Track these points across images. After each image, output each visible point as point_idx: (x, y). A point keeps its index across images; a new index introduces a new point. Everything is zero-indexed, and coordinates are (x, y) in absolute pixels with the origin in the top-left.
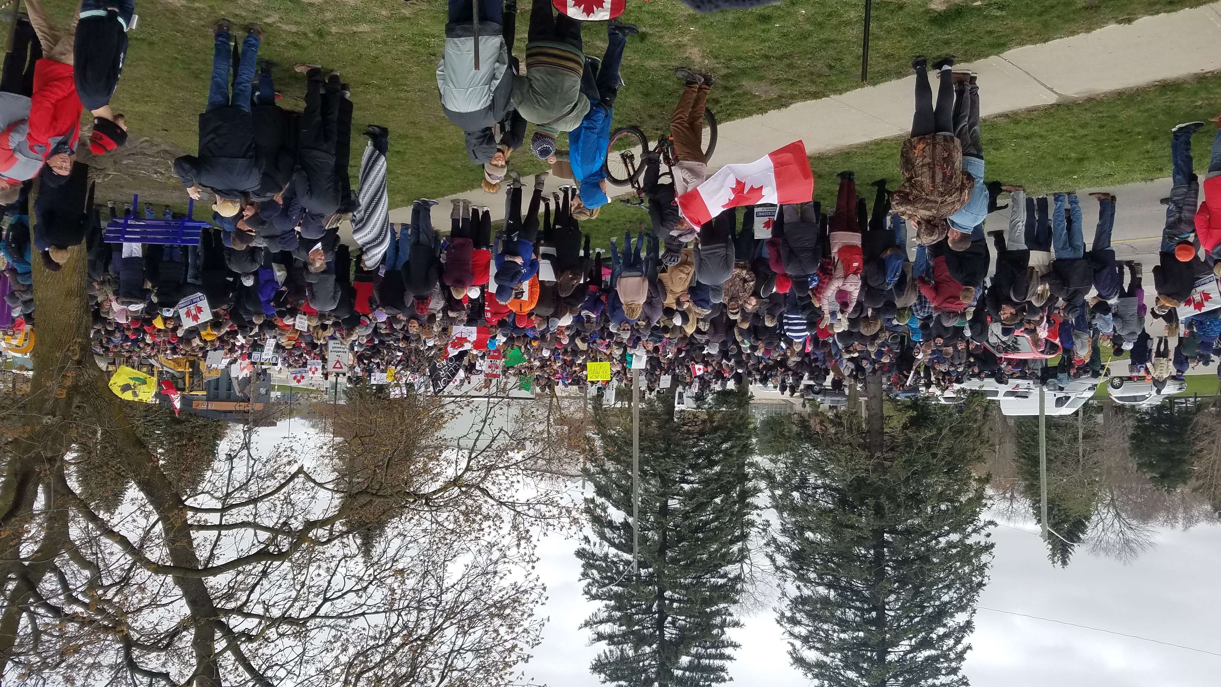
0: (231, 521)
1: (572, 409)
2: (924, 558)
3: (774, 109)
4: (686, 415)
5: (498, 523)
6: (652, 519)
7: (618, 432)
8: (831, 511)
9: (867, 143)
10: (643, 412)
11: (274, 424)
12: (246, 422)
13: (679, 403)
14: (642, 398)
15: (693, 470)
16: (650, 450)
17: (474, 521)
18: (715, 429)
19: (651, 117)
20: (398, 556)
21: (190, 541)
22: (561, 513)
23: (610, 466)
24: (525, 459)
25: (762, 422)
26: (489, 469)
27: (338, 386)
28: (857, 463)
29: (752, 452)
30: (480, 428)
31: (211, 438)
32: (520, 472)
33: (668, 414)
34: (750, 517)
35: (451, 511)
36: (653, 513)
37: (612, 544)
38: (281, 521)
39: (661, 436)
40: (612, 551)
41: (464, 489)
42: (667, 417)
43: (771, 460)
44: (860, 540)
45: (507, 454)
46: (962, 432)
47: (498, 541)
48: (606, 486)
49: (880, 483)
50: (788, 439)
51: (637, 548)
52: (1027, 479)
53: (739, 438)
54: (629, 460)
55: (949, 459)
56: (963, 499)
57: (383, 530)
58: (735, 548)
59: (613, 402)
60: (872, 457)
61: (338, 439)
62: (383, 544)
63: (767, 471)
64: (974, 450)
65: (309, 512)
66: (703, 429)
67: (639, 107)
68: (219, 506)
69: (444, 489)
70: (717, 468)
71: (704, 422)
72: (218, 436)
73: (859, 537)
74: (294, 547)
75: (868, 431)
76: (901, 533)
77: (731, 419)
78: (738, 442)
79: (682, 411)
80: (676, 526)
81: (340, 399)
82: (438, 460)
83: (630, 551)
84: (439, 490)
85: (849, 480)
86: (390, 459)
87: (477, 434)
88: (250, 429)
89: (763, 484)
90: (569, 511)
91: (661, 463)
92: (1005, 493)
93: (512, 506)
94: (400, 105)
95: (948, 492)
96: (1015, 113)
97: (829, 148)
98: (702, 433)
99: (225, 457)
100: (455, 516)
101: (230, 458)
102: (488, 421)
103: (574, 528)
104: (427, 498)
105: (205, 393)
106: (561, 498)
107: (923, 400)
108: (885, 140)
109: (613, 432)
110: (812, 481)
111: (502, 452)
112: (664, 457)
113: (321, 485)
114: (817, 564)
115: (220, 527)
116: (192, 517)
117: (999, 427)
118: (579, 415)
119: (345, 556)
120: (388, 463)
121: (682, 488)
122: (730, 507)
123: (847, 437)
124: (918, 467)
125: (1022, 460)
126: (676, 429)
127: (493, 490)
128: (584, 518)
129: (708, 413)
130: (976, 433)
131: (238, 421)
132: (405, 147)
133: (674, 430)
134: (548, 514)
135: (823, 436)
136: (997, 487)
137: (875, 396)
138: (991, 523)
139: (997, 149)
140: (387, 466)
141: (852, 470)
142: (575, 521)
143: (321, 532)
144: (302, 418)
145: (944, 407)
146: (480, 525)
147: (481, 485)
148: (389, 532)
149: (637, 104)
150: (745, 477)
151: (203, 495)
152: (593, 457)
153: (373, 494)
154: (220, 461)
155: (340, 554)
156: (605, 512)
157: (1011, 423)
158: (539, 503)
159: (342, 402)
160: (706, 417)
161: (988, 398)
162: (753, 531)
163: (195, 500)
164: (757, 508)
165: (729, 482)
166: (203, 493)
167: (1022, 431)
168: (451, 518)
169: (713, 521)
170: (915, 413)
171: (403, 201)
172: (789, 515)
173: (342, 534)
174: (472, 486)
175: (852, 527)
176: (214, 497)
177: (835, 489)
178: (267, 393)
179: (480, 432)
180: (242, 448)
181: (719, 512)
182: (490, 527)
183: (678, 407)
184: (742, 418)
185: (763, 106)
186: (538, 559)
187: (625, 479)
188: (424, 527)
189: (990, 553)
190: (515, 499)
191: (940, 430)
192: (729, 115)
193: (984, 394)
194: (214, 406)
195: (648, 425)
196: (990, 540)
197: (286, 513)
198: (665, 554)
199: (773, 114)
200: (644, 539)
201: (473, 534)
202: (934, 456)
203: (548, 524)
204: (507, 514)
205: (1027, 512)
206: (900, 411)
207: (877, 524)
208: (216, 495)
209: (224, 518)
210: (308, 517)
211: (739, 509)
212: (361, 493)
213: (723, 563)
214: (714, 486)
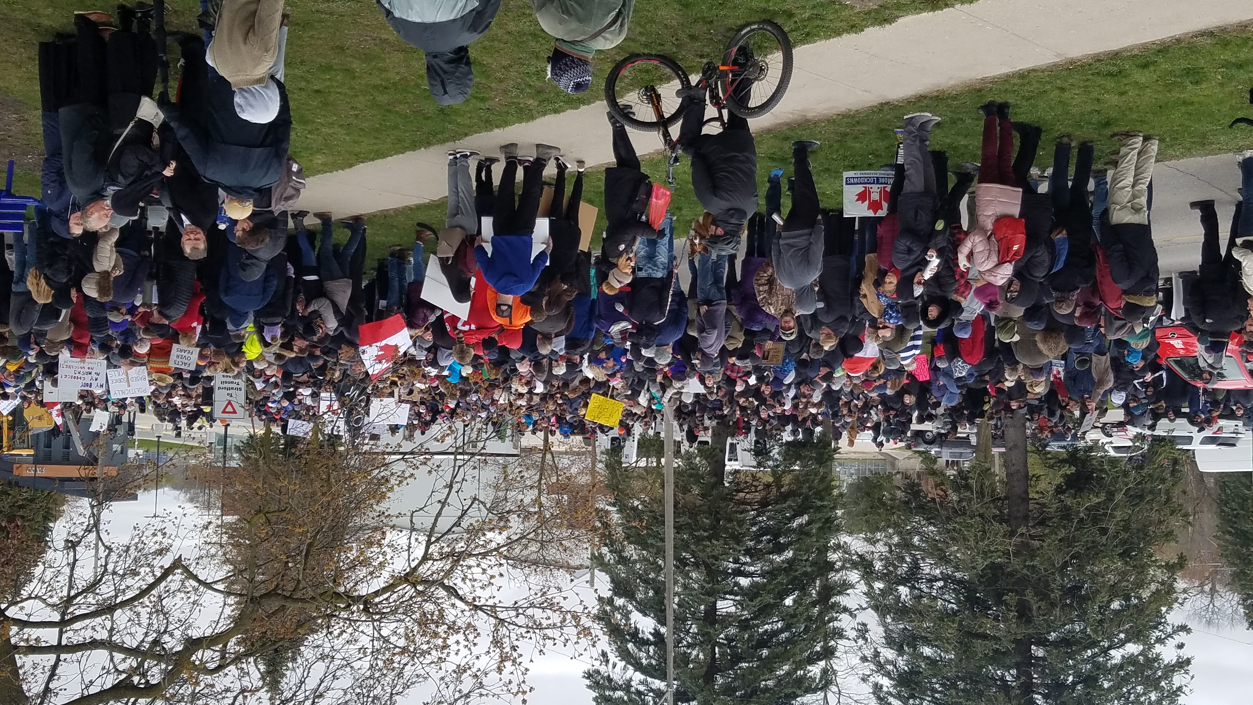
0: (76, 639)
1: (574, 470)
2: (1090, 681)
3: (873, 25)
4: (743, 477)
5: (471, 637)
6: (694, 629)
7: (643, 502)
8: (955, 613)
9: (1008, 76)
10: (678, 473)
11: (135, 498)
12: (92, 494)
13: (730, 460)
14: (677, 453)
15: (751, 558)
16: (690, 528)
17: (436, 635)
18: (784, 497)
19: (692, 37)
20: (322, 688)
21: (15, 671)
22: (564, 620)
23: (631, 551)
24: (510, 543)
25: (850, 486)
26: (457, 558)
27: (229, 440)
28: (992, 543)
29: (838, 529)
30: (442, 497)
31: (40, 519)
32: (503, 561)
33: (716, 475)
34: (836, 624)
35: (400, 620)
36: (695, 619)
37: (638, 667)
38: (150, 639)
39: (705, 508)
40: (638, 676)
41: (420, 588)
42: (713, 480)
43: (867, 540)
44: (997, 658)
45: (485, 534)
46: (1141, 497)
47: (470, 663)
48: (627, 581)
49: (1025, 571)
50: (891, 510)
51: (671, 671)
52: (1234, 564)
53: (819, 509)
54: (659, 544)
55: (1124, 535)
56: (1145, 594)
57: (297, 653)
58: (815, 670)
59: (634, 459)
60: (1012, 534)
61: (229, 519)
62: (299, 672)
63: (860, 556)
64: (1160, 522)
65: (190, 626)
66: (765, 498)
67: (674, 23)
68: (56, 617)
69: (390, 588)
70: (789, 554)
71: (768, 486)
72: (51, 515)
73: (996, 651)
74: (170, 677)
75: (1006, 498)
76: (1055, 644)
77: (807, 481)
78: (819, 516)
79: (737, 472)
80: (729, 639)
81: (232, 458)
82: (380, 546)
83: (663, 676)
84: (384, 590)
85: (980, 567)
86: (310, 545)
87: (439, 506)
88: (100, 504)
89: (854, 576)
90: (576, 617)
91: (706, 546)
92: (1202, 585)
93: (492, 611)
94: (321, 21)
95: (1124, 584)
96: (1223, 30)
97: (952, 83)
98: (764, 504)
99: (63, 544)
100: (407, 628)
101: (72, 545)
102: (456, 487)
103: (584, 642)
104: (367, 602)
105: (32, 452)
106: (565, 598)
107: (1085, 451)
108: (1034, 70)
109: (636, 503)
110: (927, 570)
111: (475, 532)
112: (709, 538)
113: (208, 586)
114: (934, 691)
115: (58, 649)
116: (17, 633)
117: (1192, 488)
118: (584, 479)
119: (243, 691)
120: (308, 551)
121: (737, 584)
122: (807, 609)
123: (976, 506)
124: (1078, 548)
125: (1227, 537)
126: (728, 497)
127: (464, 589)
128: (597, 629)
129: (774, 473)
130: (1164, 498)
131: (82, 494)
132: (328, 83)
133: (724, 499)
134: (545, 623)
135: (941, 503)
136: (1191, 576)
137: (1015, 446)
138: (1184, 628)
139: (1197, 83)
140: (307, 556)
141: (985, 553)
142: (586, 631)
143: (208, 654)
144: (175, 488)
145: (1113, 462)
146: (445, 639)
147: (446, 581)
148: (307, 652)
149: (672, 18)
150: (830, 566)
151: (31, 601)
152: (607, 538)
153: (286, 598)
154: (56, 550)
155: (237, 687)
156: (628, 619)
157: (1211, 483)
158: (532, 605)
159: (233, 464)
160: (771, 479)
161: (1180, 447)
162: (842, 645)
163: (22, 608)
164: (845, 610)
165: (805, 574)
166: (30, 598)
167: (1227, 495)
168: (401, 631)
169: (781, 631)
170: (1073, 469)
171: (325, 164)
172: (893, 619)
173: (238, 659)
174: (434, 582)
175: (985, 637)
176: (49, 605)
177: (960, 582)
178: (123, 451)
179: (444, 503)
180: (88, 531)
181: (790, 618)
182: (458, 642)
183: (730, 466)
184: (823, 479)
185: (856, 20)
186: (531, 689)
187: (654, 570)
188: (359, 645)
189: (1186, 672)
190: (496, 601)
191: (1111, 495)
192: (808, 34)
193: (1172, 441)
194: (44, 471)
195: (685, 490)
196: (1185, 653)
197: (156, 626)
198: (713, 680)
199: (872, 33)
200: (684, 659)
201: (434, 652)
202: (1104, 531)
203: (546, 637)
204: (484, 623)
205: (1235, 611)
206: (1051, 467)
207: (1022, 632)
208: (50, 601)
209: (65, 636)
210: (189, 632)
211: (821, 613)
212: (268, 595)
213: (799, 692)
214: (783, 579)
